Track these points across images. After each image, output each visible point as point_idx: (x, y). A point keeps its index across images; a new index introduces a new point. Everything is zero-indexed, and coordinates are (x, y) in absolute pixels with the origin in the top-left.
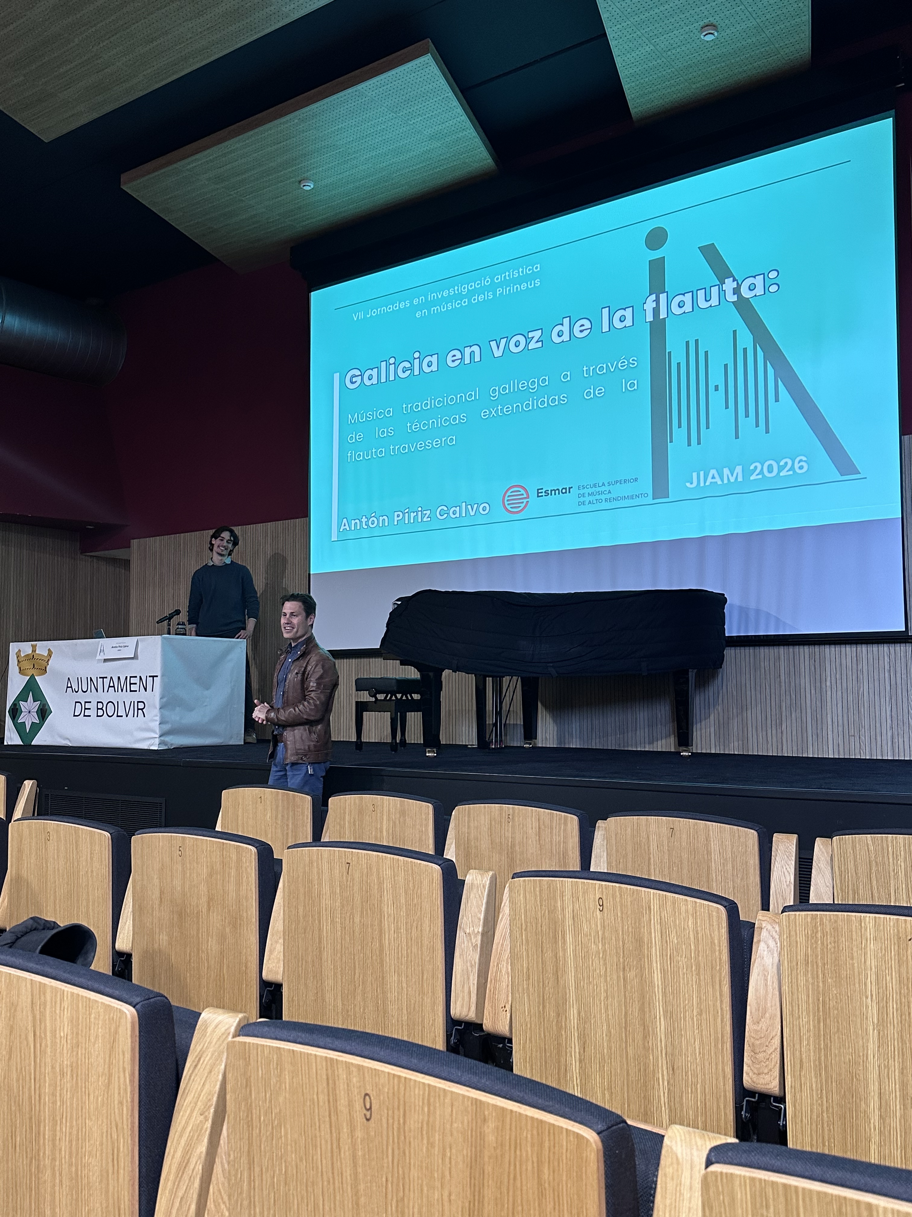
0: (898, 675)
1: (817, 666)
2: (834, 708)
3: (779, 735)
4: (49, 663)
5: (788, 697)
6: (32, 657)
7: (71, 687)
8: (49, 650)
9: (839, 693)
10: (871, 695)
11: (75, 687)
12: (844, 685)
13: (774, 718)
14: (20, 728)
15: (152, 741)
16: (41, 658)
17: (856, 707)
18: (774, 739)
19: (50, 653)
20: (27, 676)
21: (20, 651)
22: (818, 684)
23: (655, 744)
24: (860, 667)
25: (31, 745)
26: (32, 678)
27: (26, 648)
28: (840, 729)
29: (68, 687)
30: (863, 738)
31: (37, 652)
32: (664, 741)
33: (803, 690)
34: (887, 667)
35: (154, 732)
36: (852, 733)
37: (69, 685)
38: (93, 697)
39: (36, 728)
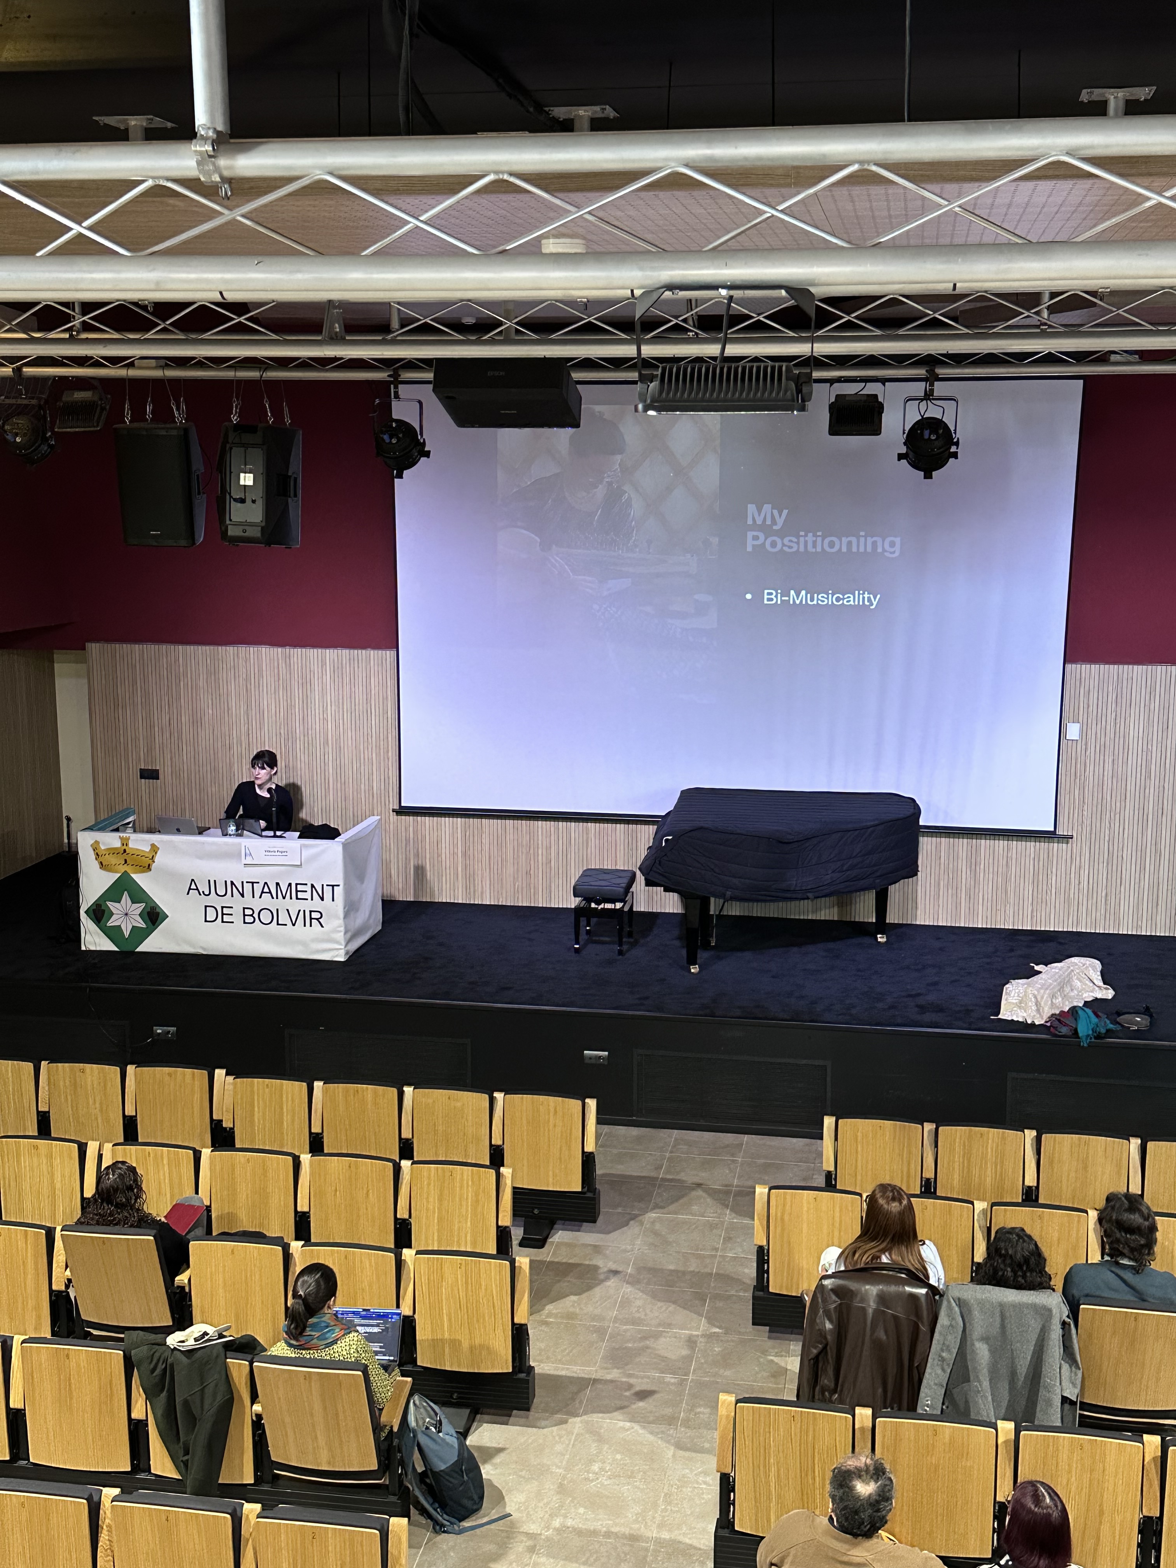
0: (1041, 863)
1: (974, 852)
2: (986, 888)
3: (936, 907)
4: (156, 859)
5: (946, 877)
6: (123, 852)
7: (197, 889)
8: (153, 845)
9: (991, 876)
10: (1018, 878)
11: (204, 888)
12: (996, 869)
13: (932, 893)
14: (113, 934)
15: (336, 953)
16: (139, 854)
17: (1004, 886)
18: (932, 911)
19: (154, 849)
20: (116, 872)
21: (97, 842)
22: (973, 867)
23: (818, 913)
24: (1010, 855)
25: (133, 953)
26: (125, 875)
27: (111, 840)
28: (989, 904)
29: (190, 889)
30: (1007, 912)
31: (131, 845)
32: (827, 911)
33: (959, 873)
34: (1032, 856)
35: (338, 943)
36: (999, 907)
37: (193, 886)
38: (237, 904)
39: (140, 935)
